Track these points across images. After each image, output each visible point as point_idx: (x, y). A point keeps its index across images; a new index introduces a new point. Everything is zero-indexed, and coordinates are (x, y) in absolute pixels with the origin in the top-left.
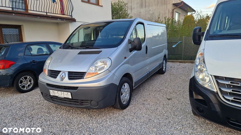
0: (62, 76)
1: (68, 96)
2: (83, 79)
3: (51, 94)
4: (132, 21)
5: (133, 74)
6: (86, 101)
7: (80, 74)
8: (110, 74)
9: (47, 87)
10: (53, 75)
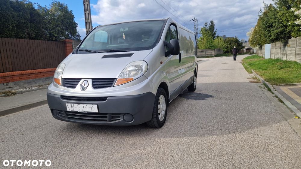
0: (83, 85)
1: (93, 109)
2: (114, 87)
3: (68, 110)
4: (165, 20)
5: (169, 84)
6: (118, 115)
7: (108, 81)
8: (147, 81)
9: (62, 100)
10: (70, 84)
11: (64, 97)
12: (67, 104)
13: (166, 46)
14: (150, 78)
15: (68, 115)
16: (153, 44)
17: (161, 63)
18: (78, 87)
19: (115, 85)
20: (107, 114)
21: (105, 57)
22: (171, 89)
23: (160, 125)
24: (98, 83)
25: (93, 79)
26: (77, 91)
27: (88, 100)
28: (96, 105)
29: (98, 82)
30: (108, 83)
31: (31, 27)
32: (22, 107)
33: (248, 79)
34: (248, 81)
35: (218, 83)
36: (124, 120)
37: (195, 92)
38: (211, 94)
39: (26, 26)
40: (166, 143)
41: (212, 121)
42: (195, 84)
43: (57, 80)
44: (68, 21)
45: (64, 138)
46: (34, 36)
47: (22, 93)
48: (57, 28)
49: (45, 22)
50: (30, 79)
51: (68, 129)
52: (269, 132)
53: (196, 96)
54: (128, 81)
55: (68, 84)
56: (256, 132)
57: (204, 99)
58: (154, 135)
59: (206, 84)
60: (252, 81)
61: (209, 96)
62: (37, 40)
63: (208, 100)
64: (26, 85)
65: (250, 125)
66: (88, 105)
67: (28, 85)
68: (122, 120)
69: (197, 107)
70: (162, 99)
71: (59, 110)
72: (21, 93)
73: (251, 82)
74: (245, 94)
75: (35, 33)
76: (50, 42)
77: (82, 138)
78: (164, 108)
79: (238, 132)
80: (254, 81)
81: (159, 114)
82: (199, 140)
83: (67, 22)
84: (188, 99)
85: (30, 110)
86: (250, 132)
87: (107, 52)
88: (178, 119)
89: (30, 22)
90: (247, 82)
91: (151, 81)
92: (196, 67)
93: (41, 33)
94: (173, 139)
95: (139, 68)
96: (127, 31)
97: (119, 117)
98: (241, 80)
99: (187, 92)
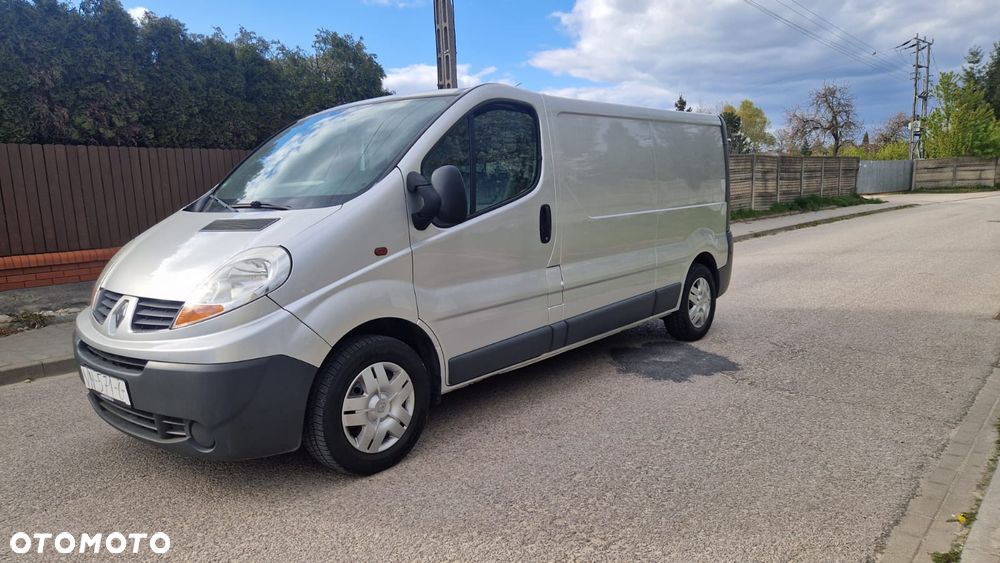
1: (121, 393)
6: (178, 422)
8: (280, 315)
12: (82, 367)
13: (415, 190)
14: (293, 307)
17: (381, 252)
19: (175, 325)
20: (151, 414)
21: (213, 226)
23: (362, 465)
25: (141, 299)
28: (125, 383)
31: (246, 113)
36: (192, 439)
38: (742, 359)
39: (230, 112)
42: (701, 314)
53: (675, 360)
66: (112, 379)
68: (186, 439)
70: (378, 377)
78: (397, 409)
81: (355, 430)
91: (298, 315)
97: (181, 429)
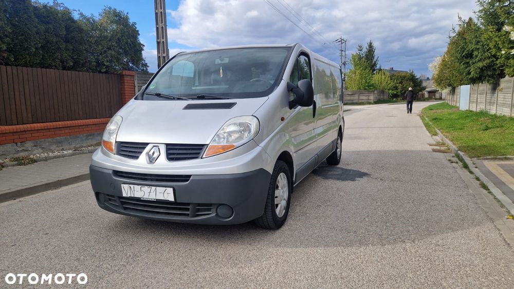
0: (151, 153)
1: (166, 195)
2: (202, 158)
3: (124, 195)
4: (291, 47)
5: (294, 154)
6: (207, 206)
7: (192, 149)
8: (257, 150)
9: (115, 178)
10: (130, 151)
11: (118, 173)
12: (122, 185)
13: (292, 90)
14: (262, 144)
15: (123, 203)
16: (269, 87)
17: (283, 119)
18: (143, 157)
19: (204, 156)
20: (188, 204)
21: (189, 107)
22: (299, 162)
23: (278, 224)
24: (176, 152)
25: (167, 145)
26: (140, 164)
27: (157, 180)
28: (172, 189)
29: (176, 149)
30: (192, 151)
31: (67, 49)
32: (46, 184)
33: (430, 145)
34: (430, 148)
35: (379, 152)
36: (217, 215)
37: (339, 166)
38: (365, 171)
39: (59, 48)
40: (287, 256)
41: (367, 220)
42: (339, 153)
43: (107, 144)
44: (129, 40)
45: (115, 243)
46: (72, 64)
47: (46, 159)
48: (110, 52)
49: (91, 42)
50: (60, 136)
51: (123, 227)
52: (462, 241)
53: (340, 173)
54: (226, 149)
55: (127, 151)
56: (441, 241)
57: (353, 180)
58: (268, 243)
59: (358, 153)
60: (436, 149)
61: (362, 175)
62: (76, 71)
63: (360, 182)
64: (53, 147)
65: (430, 229)
66: (157, 188)
67: (57, 147)
68: (214, 215)
69: (342, 193)
70: (282, 180)
71: (108, 195)
72: (44, 160)
73: (434, 151)
74: (424, 172)
75: (73, 59)
76: (97, 74)
77: (146, 243)
78: (286, 196)
79: (410, 241)
80: (441, 149)
81: (277, 205)
82: (343, 252)
83: (127, 43)
84: (327, 178)
85: (59, 190)
86: (430, 240)
87: (193, 99)
88: (308, 215)
89: (64, 42)
90: (428, 152)
91: (264, 149)
92: (342, 123)
93: (82, 60)
94: (300, 250)
95: (245, 127)
96: (227, 63)
97: (210, 210)
98: (418, 147)
99: (326, 167)
